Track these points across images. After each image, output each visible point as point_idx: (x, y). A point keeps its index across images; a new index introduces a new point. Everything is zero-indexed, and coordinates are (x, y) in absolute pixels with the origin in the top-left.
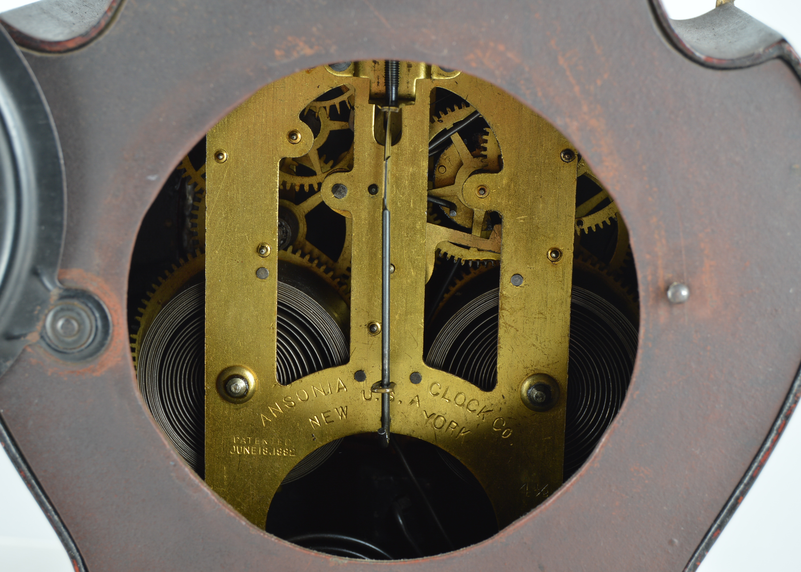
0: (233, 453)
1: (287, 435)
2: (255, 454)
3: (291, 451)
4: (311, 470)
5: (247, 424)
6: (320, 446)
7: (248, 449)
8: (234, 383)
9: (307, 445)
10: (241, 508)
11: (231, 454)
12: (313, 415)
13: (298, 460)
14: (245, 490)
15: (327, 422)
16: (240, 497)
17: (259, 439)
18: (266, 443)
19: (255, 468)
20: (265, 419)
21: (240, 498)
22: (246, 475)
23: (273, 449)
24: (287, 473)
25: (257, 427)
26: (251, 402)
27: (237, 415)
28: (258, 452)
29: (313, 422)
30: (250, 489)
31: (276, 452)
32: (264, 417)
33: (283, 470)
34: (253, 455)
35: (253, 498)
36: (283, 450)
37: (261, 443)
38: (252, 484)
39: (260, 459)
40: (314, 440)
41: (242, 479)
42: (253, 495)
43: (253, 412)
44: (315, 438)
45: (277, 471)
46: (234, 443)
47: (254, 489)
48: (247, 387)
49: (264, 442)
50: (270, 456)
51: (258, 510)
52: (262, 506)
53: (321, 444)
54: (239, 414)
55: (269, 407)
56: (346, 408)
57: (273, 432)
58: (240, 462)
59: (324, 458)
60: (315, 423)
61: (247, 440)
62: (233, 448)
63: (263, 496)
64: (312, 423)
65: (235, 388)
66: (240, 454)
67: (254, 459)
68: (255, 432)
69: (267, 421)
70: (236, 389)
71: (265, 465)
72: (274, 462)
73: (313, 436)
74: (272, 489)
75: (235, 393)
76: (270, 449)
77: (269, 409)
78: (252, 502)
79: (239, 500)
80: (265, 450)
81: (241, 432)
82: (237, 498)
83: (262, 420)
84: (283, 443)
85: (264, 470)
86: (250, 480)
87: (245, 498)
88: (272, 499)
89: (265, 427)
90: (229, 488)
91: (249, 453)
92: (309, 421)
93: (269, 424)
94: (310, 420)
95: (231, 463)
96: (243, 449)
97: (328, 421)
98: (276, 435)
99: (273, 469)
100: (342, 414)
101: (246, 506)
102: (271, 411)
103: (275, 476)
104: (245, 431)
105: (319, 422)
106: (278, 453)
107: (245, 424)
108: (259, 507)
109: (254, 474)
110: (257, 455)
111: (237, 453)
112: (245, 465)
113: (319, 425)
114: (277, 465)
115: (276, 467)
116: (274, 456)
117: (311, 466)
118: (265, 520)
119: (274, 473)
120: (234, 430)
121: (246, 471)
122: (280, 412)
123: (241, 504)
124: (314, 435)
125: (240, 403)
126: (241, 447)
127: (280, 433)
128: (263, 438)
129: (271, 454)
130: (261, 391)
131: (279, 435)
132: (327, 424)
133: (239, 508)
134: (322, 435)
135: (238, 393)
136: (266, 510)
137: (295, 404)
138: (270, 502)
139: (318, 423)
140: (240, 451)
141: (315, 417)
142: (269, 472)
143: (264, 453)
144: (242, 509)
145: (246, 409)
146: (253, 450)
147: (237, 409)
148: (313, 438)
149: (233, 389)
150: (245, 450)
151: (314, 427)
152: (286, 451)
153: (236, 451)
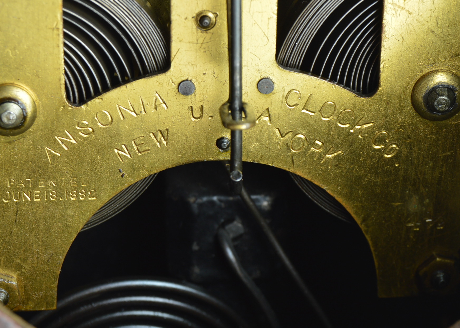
0: (7, 201)
1: (84, 173)
2: (39, 200)
3: (89, 193)
4: (116, 212)
5: (25, 162)
6: (130, 184)
7: (28, 195)
8: (6, 111)
9: (112, 184)
10: (21, 271)
11: (4, 203)
12: (120, 144)
13: (100, 205)
14: (26, 248)
15: (139, 152)
16: (20, 257)
17: (43, 180)
18: (54, 185)
19: (40, 219)
20: (51, 153)
21: (20, 259)
22: (26, 228)
23: (64, 191)
24: (85, 222)
25: (40, 165)
26: (30, 131)
27: (10, 150)
28: (42, 197)
29: (121, 153)
30: (34, 245)
31: (68, 195)
32: (50, 151)
33: (80, 219)
34: (37, 201)
35: (38, 258)
36: (78, 192)
37: (47, 185)
38: (36, 240)
39: (46, 206)
40: (122, 176)
41: (21, 233)
42: (38, 254)
43: (34, 145)
44: (124, 174)
45: (71, 220)
46: (8, 188)
47: (39, 246)
48: (25, 113)
49: (51, 184)
50: (60, 201)
51: (46, 272)
52: (52, 266)
53: (132, 181)
54: (13, 148)
55: (56, 137)
56: (166, 131)
57: (63, 169)
58: (17, 211)
59: (135, 195)
60: (122, 155)
61: (27, 183)
62: (7, 195)
63: (53, 254)
64: (119, 154)
65: (7, 118)
66: (17, 202)
67: (38, 207)
68: (36, 171)
69: (54, 156)
70: (9, 119)
71: (53, 214)
72: (66, 209)
73: (121, 172)
74: (65, 244)
75: (8, 125)
76: (60, 193)
77: (56, 139)
78: (38, 263)
79: (19, 261)
80: (53, 193)
81: (17, 172)
82: (15, 259)
83: (46, 155)
84: (78, 182)
85: (52, 221)
86: (33, 234)
87: (27, 257)
88: (64, 257)
89: (51, 164)
90: (4, 247)
91: (29, 199)
92: (114, 152)
93: (58, 160)
94: (116, 151)
95: (5, 213)
96: (21, 195)
97: (141, 150)
98: (68, 174)
99: (64, 218)
100: (160, 139)
101: (29, 268)
102: (60, 142)
103: (68, 226)
104: (22, 170)
105: (129, 153)
106: (72, 197)
107: (22, 162)
108: (48, 269)
109: (38, 226)
110: (42, 201)
111: (12, 201)
112: (24, 215)
113: (128, 156)
114: (70, 212)
115: (70, 215)
116: (66, 201)
117: (116, 206)
118: (56, 283)
119: (67, 224)
120: (7, 170)
121: (27, 223)
122: (72, 143)
123: (22, 266)
124: (121, 170)
125: (14, 135)
126: (18, 193)
127: (74, 170)
128: (49, 178)
129: (61, 198)
130: (44, 117)
131: (72, 173)
132: (140, 154)
133: (19, 271)
134: (134, 169)
135: (13, 124)
136: (57, 272)
137: (93, 131)
138: (63, 260)
139: (127, 153)
140: (17, 198)
141: (123, 146)
142: (59, 222)
143: (52, 199)
144: (23, 272)
145: (23, 141)
146: (35, 195)
147: (10, 143)
148: (121, 174)
149: (5, 120)
150: (24, 196)
151: (122, 159)
152: (82, 193)
153: (11, 199)
